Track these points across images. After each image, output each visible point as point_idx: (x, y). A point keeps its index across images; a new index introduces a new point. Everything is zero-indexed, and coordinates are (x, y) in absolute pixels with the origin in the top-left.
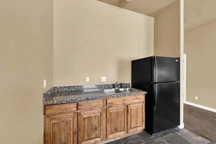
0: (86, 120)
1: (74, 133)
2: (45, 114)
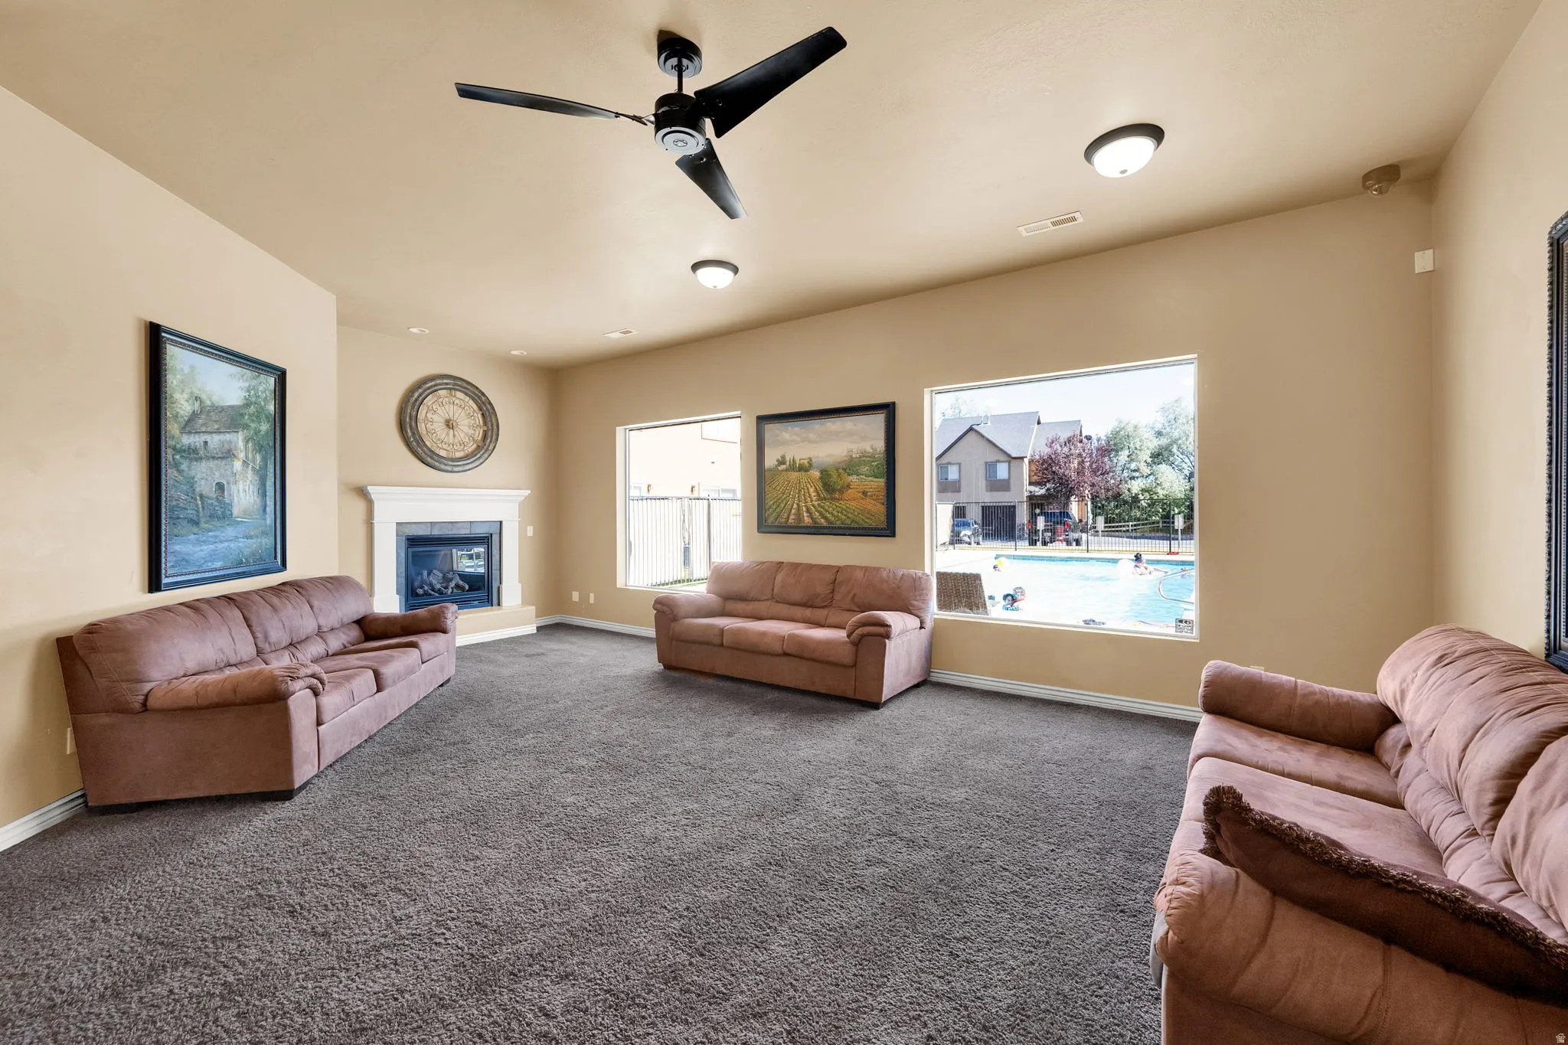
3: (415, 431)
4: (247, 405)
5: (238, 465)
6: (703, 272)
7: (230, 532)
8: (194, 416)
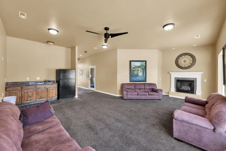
0: (26, 94)
1: (20, 98)
2: (6, 90)
3: (178, 63)
4: (141, 65)
5: (139, 71)
6: (165, 28)
7: (138, 77)
8: (134, 67)
